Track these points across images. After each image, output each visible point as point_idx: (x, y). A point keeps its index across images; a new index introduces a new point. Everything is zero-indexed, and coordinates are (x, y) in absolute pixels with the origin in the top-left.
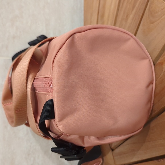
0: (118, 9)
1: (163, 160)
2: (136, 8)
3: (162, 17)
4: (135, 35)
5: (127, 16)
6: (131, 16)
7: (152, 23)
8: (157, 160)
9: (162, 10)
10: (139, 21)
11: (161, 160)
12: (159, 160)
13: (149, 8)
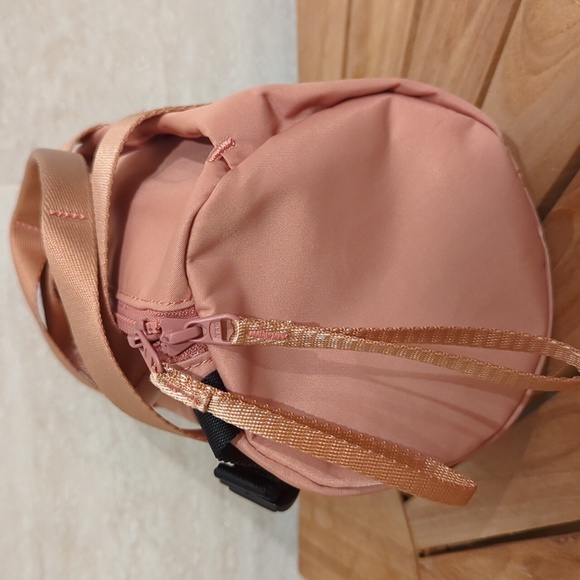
0: (417, 16)
1: (574, 538)
2: (477, 16)
3: (568, 52)
4: (480, 104)
5: (448, 42)
6: (462, 44)
7: (536, 73)
8: (555, 538)
9: (569, 28)
10: (489, 62)
11: (567, 539)
12: (562, 539)
13: (524, 18)
